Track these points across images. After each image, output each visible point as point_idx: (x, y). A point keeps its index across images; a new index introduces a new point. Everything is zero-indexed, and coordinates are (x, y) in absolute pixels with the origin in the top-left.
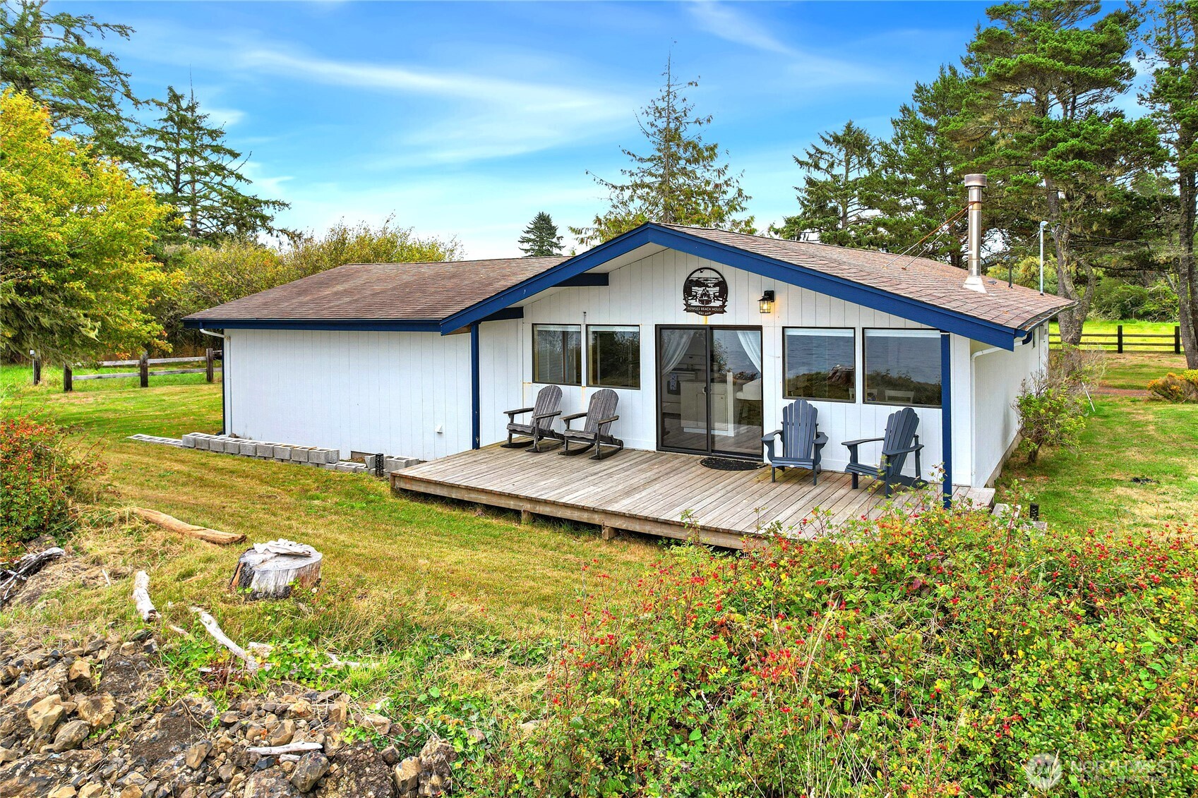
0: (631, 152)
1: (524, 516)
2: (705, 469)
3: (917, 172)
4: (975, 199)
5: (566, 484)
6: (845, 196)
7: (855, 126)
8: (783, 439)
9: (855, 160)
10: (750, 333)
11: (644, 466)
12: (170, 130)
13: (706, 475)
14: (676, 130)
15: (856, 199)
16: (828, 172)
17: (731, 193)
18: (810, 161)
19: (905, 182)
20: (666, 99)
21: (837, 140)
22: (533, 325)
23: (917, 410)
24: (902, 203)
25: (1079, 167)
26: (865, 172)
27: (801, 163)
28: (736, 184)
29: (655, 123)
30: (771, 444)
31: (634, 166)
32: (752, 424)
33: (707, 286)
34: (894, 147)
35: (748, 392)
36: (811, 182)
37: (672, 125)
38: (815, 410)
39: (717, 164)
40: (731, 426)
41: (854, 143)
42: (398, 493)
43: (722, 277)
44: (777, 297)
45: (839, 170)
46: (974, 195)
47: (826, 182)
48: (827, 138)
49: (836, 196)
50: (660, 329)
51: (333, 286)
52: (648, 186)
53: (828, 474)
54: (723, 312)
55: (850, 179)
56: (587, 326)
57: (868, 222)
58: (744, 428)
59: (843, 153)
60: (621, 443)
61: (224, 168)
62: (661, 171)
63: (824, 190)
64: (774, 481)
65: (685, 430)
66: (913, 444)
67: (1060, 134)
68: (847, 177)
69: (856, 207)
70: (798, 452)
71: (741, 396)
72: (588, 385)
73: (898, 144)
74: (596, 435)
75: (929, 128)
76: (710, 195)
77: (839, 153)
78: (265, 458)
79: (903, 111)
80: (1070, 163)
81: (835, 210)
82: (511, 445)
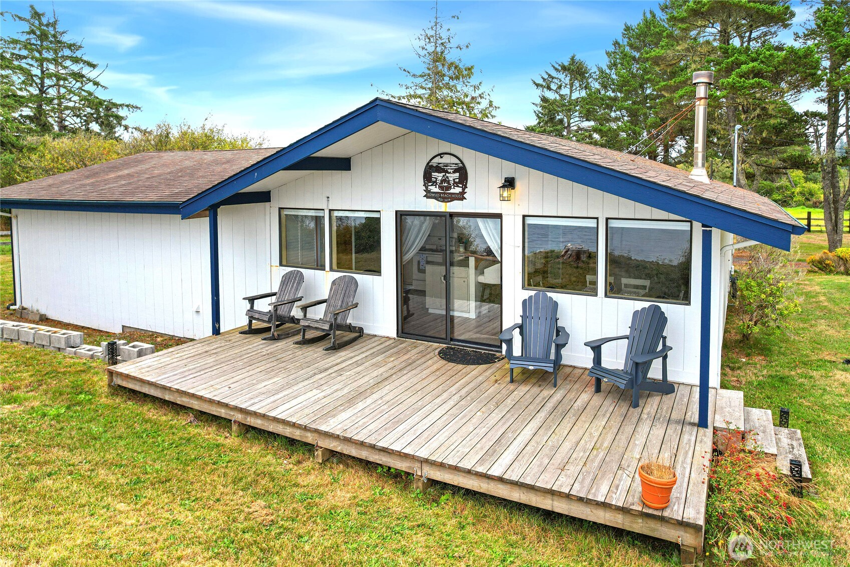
0: (406, 69)
1: (235, 427)
2: (443, 362)
3: (626, 90)
4: (702, 95)
5: (289, 385)
6: (569, 110)
7: (577, 58)
8: (521, 333)
9: (577, 84)
10: (490, 222)
11: (379, 358)
12: (33, 41)
13: (442, 371)
14: (442, 53)
15: (577, 114)
16: (557, 93)
17: (484, 104)
18: (544, 84)
19: (615, 99)
20: (434, 28)
21: (564, 68)
22: (280, 209)
23: (664, 307)
24: (613, 114)
25: (759, 84)
26: (583, 93)
27: (537, 85)
28: (488, 97)
29: (426, 47)
30: (509, 342)
31: (409, 81)
32: (493, 302)
33: (447, 172)
34: (608, 71)
35: (489, 277)
36: (544, 100)
37: (439, 49)
38: (555, 305)
39: (474, 81)
40: (473, 304)
41: (576, 71)
42: (116, 389)
43: (462, 163)
44: (518, 184)
45: (565, 91)
46: (701, 91)
47: (555, 100)
48: (557, 66)
49: (563, 110)
50: (401, 216)
51: (121, 170)
52: (420, 97)
53: (568, 370)
54: (463, 198)
55: (573, 98)
56: (330, 210)
57: (586, 130)
58: (486, 307)
59: (568, 78)
60: (361, 330)
61: (83, 76)
62: (430, 85)
63: (554, 105)
64: (512, 381)
65: (431, 311)
66: (660, 347)
67: (743, 58)
68: (571, 96)
69: (577, 119)
70: (536, 350)
71: (482, 279)
72: (331, 269)
73: (611, 69)
74: (331, 325)
75: (634, 58)
76: (468, 105)
77: (565, 78)
78: (11, 340)
79: (614, 45)
80: (752, 81)
81: (561, 121)
82: (251, 331)
